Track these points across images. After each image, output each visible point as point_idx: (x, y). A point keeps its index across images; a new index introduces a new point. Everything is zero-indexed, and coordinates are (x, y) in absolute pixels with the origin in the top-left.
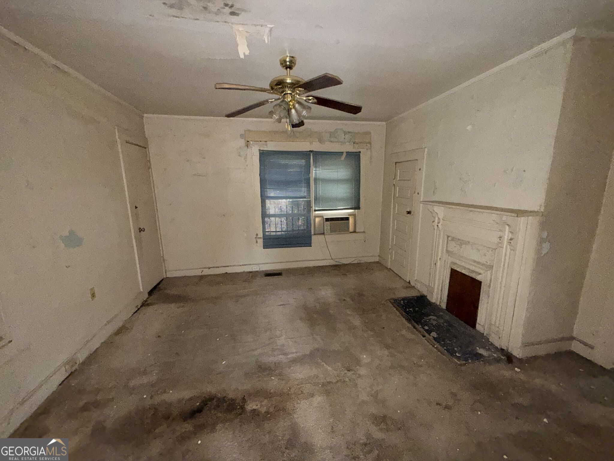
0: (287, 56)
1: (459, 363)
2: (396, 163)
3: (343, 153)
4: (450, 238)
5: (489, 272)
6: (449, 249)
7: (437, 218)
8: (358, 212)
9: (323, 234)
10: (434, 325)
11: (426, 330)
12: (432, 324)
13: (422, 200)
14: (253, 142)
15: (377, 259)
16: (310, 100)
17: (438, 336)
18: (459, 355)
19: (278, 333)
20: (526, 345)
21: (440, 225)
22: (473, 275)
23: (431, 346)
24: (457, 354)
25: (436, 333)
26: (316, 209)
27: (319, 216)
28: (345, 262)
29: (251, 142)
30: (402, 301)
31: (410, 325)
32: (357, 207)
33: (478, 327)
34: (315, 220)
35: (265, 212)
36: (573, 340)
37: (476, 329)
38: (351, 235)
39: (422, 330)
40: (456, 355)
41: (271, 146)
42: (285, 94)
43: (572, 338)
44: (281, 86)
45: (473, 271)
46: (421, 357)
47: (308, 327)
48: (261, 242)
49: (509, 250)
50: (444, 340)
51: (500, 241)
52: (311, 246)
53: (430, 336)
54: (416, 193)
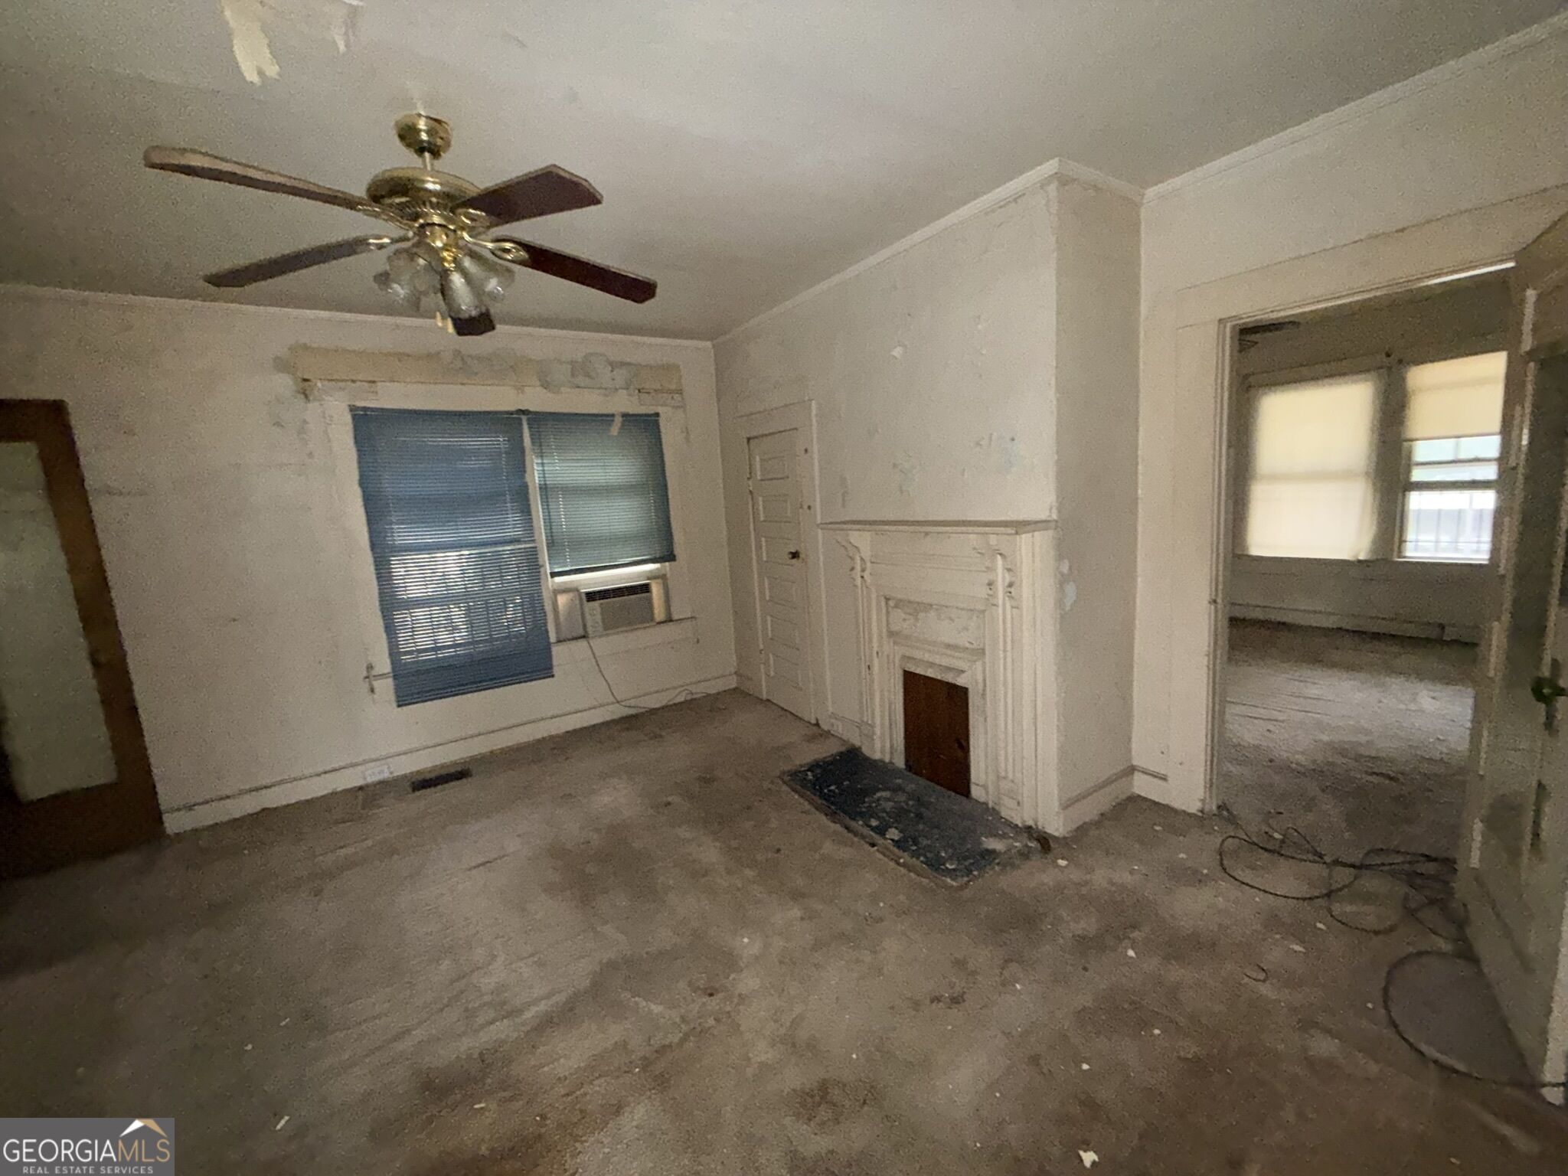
0: (420, 115)
1: (954, 884)
2: (749, 439)
3: (613, 415)
4: (891, 603)
5: (979, 664)
6: (895, 628)
7: (858, 559)
8: (671, 569)
9: (584, 637)
10: (888, 810)
11: (873, 829)
12: (884, 811)
13: (819, 522)
14: (326, 383)
15: (732, 683)
16: (508, 251)
17: (902, 835)
18: (953, 867)
19: (479, 954)
20: (1067, 805)
21: (866, 575)
22: (949, 678)
23: (892, 864)
24: (948, 866)
25: (896, 828)
26: (556, 570)
27: (565, 590)
28: (654, 702)
29: (319, 384)
30: (809, 773)
31: (838, 827)
32: (669, 556)
33: (976, 792)
34: (556, 601)
35: (393, 595)
36: (1133, 773)
37: (972, 799)
38: (658, 629)
39: (866, 831)
40: (947, 868)
41: (393, 396)
42: (422, 226)
43: (1132, 770)
44: (408, 199)
45: (949, 669)
46: (874, 898)
47: (577, 907)
48: (386, 687)
49: (1008, 607)
50: (915, 843)
51: (991, 592)
52: (553, 676)
53: (886, 839)
54: (806, 507)
